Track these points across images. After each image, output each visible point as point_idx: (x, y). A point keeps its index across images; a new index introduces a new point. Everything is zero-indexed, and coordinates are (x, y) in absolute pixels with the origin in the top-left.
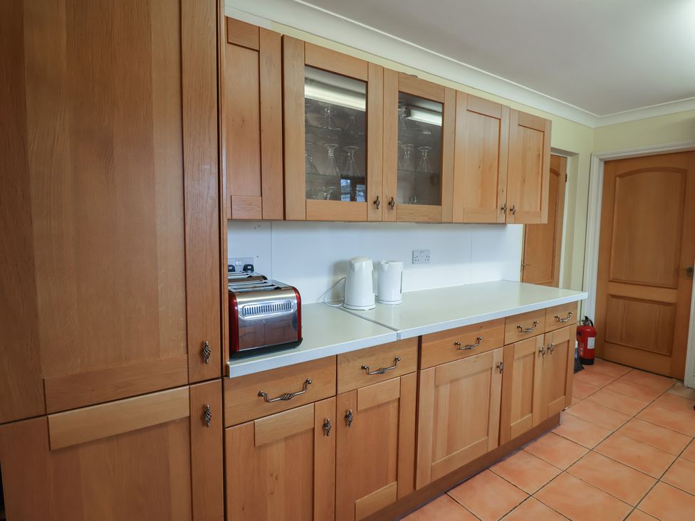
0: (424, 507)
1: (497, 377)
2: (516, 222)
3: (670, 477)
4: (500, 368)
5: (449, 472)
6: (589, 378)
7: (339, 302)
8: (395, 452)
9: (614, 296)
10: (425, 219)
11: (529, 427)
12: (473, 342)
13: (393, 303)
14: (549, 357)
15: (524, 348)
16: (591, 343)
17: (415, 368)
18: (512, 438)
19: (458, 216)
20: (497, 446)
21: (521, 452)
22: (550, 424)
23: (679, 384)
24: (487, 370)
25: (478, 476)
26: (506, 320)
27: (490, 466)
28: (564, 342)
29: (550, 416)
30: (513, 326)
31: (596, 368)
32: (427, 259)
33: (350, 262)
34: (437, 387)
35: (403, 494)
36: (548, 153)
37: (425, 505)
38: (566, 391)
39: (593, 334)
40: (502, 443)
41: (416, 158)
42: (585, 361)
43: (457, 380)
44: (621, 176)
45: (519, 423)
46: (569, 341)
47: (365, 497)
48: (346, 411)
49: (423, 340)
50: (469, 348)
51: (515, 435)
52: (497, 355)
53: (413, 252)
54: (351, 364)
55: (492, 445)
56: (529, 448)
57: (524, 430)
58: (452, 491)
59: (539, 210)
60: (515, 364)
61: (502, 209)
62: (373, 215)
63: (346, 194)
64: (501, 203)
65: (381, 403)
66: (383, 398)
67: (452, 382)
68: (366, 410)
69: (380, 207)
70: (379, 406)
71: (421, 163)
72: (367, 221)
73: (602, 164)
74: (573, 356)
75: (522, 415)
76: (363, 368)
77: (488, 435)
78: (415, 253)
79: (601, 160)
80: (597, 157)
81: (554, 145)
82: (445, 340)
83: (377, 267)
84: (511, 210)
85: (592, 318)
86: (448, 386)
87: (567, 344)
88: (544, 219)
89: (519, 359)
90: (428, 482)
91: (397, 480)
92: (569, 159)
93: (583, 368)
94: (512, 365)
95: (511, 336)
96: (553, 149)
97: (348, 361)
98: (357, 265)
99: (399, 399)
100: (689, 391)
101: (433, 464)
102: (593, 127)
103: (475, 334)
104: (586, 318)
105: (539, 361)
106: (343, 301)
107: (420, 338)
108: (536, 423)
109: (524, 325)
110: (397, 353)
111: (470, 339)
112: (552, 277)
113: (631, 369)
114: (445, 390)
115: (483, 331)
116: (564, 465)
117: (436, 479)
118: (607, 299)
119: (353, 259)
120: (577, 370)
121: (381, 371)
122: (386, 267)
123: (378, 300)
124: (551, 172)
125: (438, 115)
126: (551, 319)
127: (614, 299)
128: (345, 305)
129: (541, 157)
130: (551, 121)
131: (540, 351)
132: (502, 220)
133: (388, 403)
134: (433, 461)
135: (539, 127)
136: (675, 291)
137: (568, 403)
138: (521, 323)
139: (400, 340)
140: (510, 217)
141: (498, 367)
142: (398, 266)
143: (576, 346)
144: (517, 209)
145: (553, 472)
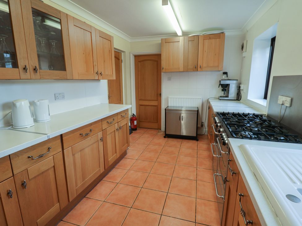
0: (76, 207)
1: (101, 144)
2: (103, 79)
3: (159, 160)
4: (102, 140)
5: (85, 188)
6: (135, 135)
7: (10, 126)
8: (56, 190)
9: (141, 105)
10: (58, 78)
11: (116, 158)
12: (88, 132)
13: (46, 121)
14: (120, 131)
15: (110, 130)
16: (135, 123)
17: (61, 149)
18: (110, 165)
19: (76, 76)
20: (104, 170)
21: (114, 169)
22: (123, 155)
23: (160, 131)
24: (97, 142)
25: (98, 184)
26: (102, 120)
27: (102, 179)
28: (125, 125)
29: (123, 152)
30: (105, 122)
31: (138, 131)
32: (63, 97)
33: (13, 103)
34: (73, 155)
35: (63, 206)
36: (113, 50)
37: (75, 206)
38: (128, 142)
39: (136, 120)
40: (106, 168)
41: (49, 45)
42: (133, 129)
43: (84, 149)
44: (140, 62)
45: (111, 158)
46: (127, 124)
47: (42, 217)
48: (22, 182)
49: (63, 136)
50: (87, 135)
51: (110, 164)
52: (100, 135)
53: (55, 94)
54: (20, 157)
55: (102, 170)
56: (117, 166)
57: (114, 160)
58: (88, 195)
59: (112, 74)
60: (108, 137)
61: (96, 73)
62: (23, 75)
63: (9, 62)
64: (96, 70)
65: (43, 171)
66: (44, 168)
67: (81, 151)
68: (35, 177)
69: (28, 71)
70: (43, 173)
71: (52, 49)
72: (20, 79)
73: (134, 56)
74: (128, 129)
75: (113, 155)
76: (29, 157)
77: (100, 167)
78: (56, 95)
79: (133, 55)
80: (132, 53)
81: (115, 47)
82: (75, 133)
83: (32, 104)
84: (100, 74)
85: (135, 114)
86: (79, 153)
87: (126, 125)
88: (114, 78)
89: (109, 134)
90: (75, 196)
91: (59, 202)
92: (122, 53)
93: (132, 132)
94: (106, 137)
95: (105, 126)
96: (115, 48)
97: (18, 156)
98: (18, 104)
99: (54, 166)
100: (163, 132)
101: (76, 188)
102: (130, 41)
103: (89, 128)
104: (133, 114)
105: (117, 133)
106: (12, 125)
107: (61, 135)
108: (118, 156)
109: (109, 121)
110: (49, 145)
111: (87, 130)
112: (121, 100)
113: (147, 129)
114: (78, 156)
115: (92, 126)
116: (128, 168)
117: (79, 193)
118: (139, 106)
119: (14, 101)
120: (130, 134)
121: (41, 156)
122: (38, 103)
123: (36, 121)
124: (115, 58)
125: (58, 23)
126: (119, 117)
127: (141, 106)
128: (14, 127)
129: (110, 51)
130: (113, 37)
131: (117, 130)
132: (97, 78)
133: (48, 170)
134: (76, 187)
135: (108, 39)
136: (157, 101)
137: (128, 146)
138: (108, 120)
139: (50, 139)
140: (100, 77)
141: (101, 139)
142: (46, 102)
143: (130, 125)
144: (103, 73)
145: (126, 171)
